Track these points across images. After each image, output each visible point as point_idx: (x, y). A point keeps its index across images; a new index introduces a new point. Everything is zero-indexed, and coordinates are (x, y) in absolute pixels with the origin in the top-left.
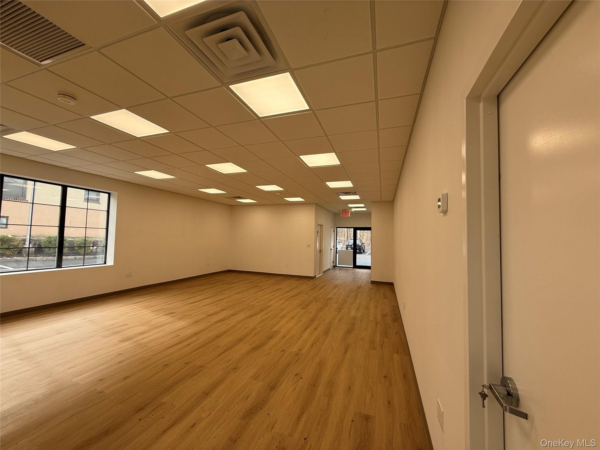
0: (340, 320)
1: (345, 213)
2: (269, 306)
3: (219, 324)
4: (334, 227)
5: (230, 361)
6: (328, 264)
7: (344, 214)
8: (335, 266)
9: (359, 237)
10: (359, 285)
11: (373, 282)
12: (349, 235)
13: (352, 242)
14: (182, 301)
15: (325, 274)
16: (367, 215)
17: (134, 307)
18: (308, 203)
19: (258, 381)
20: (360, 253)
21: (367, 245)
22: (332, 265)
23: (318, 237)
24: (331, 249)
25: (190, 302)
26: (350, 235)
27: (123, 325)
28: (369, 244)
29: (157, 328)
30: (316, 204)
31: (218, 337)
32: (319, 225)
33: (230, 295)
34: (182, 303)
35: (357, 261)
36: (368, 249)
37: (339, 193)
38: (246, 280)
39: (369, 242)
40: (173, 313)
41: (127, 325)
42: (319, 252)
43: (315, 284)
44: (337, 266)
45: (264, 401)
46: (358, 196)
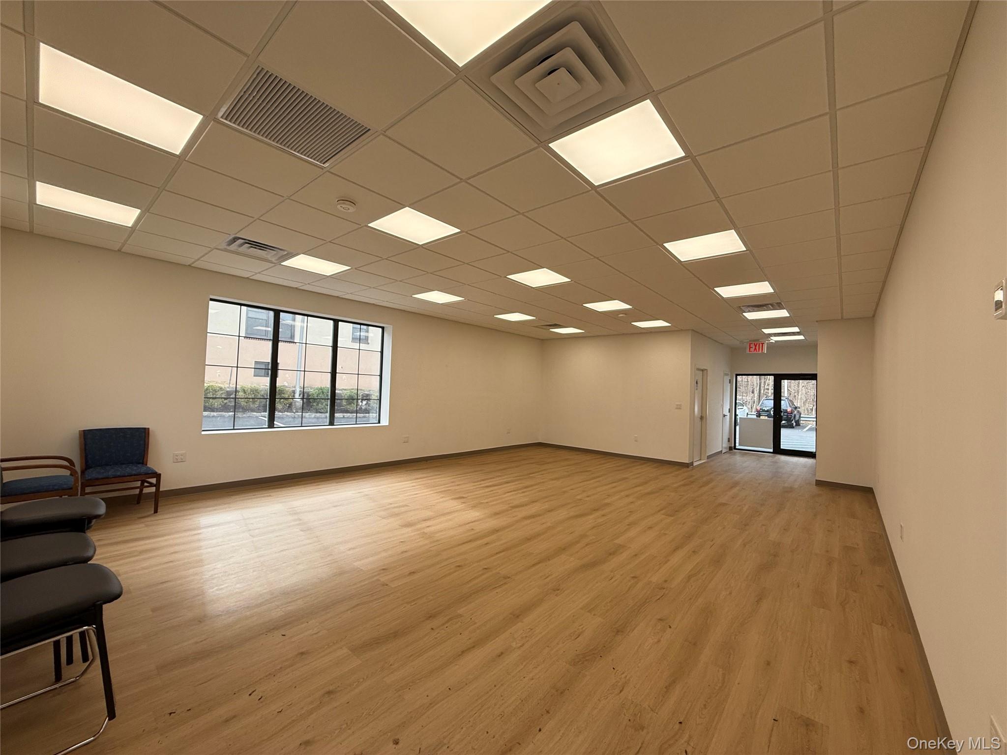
0: (745, 545)
1: (756, 346)
2: (608, 504)
3: (528, 521)
4: (730, 373)
5: (547, 577)
6: (718, 442)
7: (754, 348)
8: (733, 448)
9: (786, 395)
10: (786, 485)
11: (819, 483)
12: (762, 392)
13: (770, 404)
14: (474, 482)
15: (712, 461)
16: (808, 348)
17: (414, 484)
18: (677, 329)
19: (594, 615)
20: (791, 427)
21: (806, 412)
22: (726, 444)
23: (696, 391)
24: (724, 416)
25: (486, 485)
26: (766, 390)
27: (403, 506)
28: (812, 410)
29: (444, 515)
30: (693, 330)
31: (529, 539)
32: (698, 369)
33: (542, 481)
34: (474, 486)
35: (781, 441)
36: (808, 418)
37: (742, 307)
38: (566, 460)
39: (811, 405)
40: (463, 498)
41: (407, 506)
42: (699, 420)
43: (692, 476)
44: (737, 447)
45: (605, 647)
46: (785, 310)
